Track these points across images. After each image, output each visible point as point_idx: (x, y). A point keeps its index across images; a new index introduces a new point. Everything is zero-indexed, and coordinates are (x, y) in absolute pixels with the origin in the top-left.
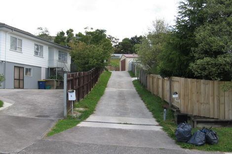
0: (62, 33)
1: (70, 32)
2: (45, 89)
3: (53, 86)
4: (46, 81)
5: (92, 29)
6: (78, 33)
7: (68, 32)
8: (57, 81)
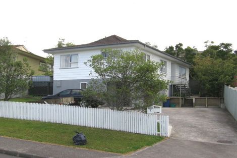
0: (171, 48)
1: (179, 46)
2: (170, 107)
3: (179, 104)
4: (171, 99)
5: (212, 42)
6: (186, 47)
7: (177, 47)
8: (182, 99)
